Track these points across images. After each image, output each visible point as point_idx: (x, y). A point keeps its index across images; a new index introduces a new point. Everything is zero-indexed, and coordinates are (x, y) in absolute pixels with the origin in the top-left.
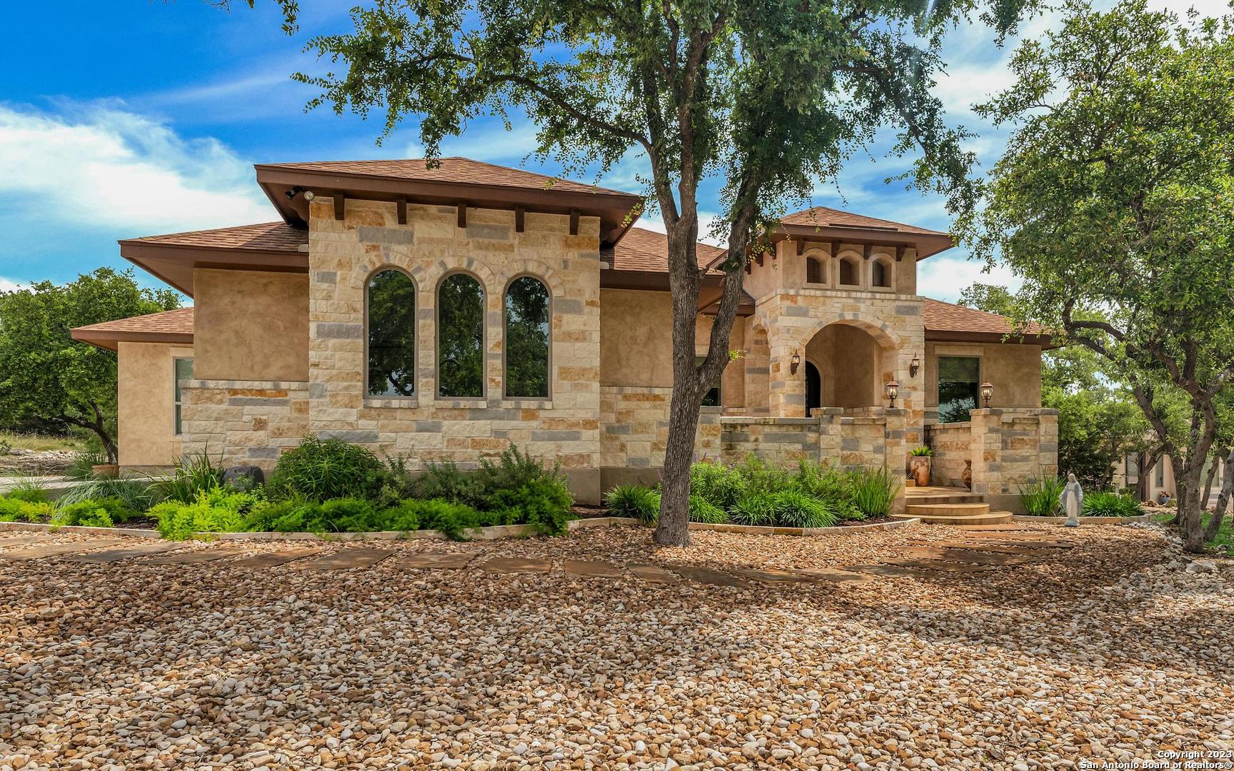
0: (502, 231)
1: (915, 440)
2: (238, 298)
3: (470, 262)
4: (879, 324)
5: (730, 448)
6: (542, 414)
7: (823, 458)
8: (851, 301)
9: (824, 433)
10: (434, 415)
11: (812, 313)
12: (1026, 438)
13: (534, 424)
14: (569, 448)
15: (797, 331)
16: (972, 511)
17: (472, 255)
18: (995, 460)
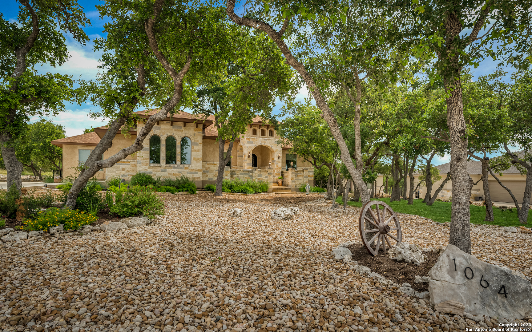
0: (180, 127)
1: (279, 175)
2: (118, 140)
3: (173, 134)
4: (270, 146)
5: (232, 176)
6: (189, 168)
7: (253, 179)
8: (263, 140)
9: (254, 173)
10: (165, 168)
11: (254, 143)
12: (301, 175)
13: (187, 170)
14: (195, 176)
15: (250, 147)
16: (287, 191)
17: (174, 132)
18: (293, 180)
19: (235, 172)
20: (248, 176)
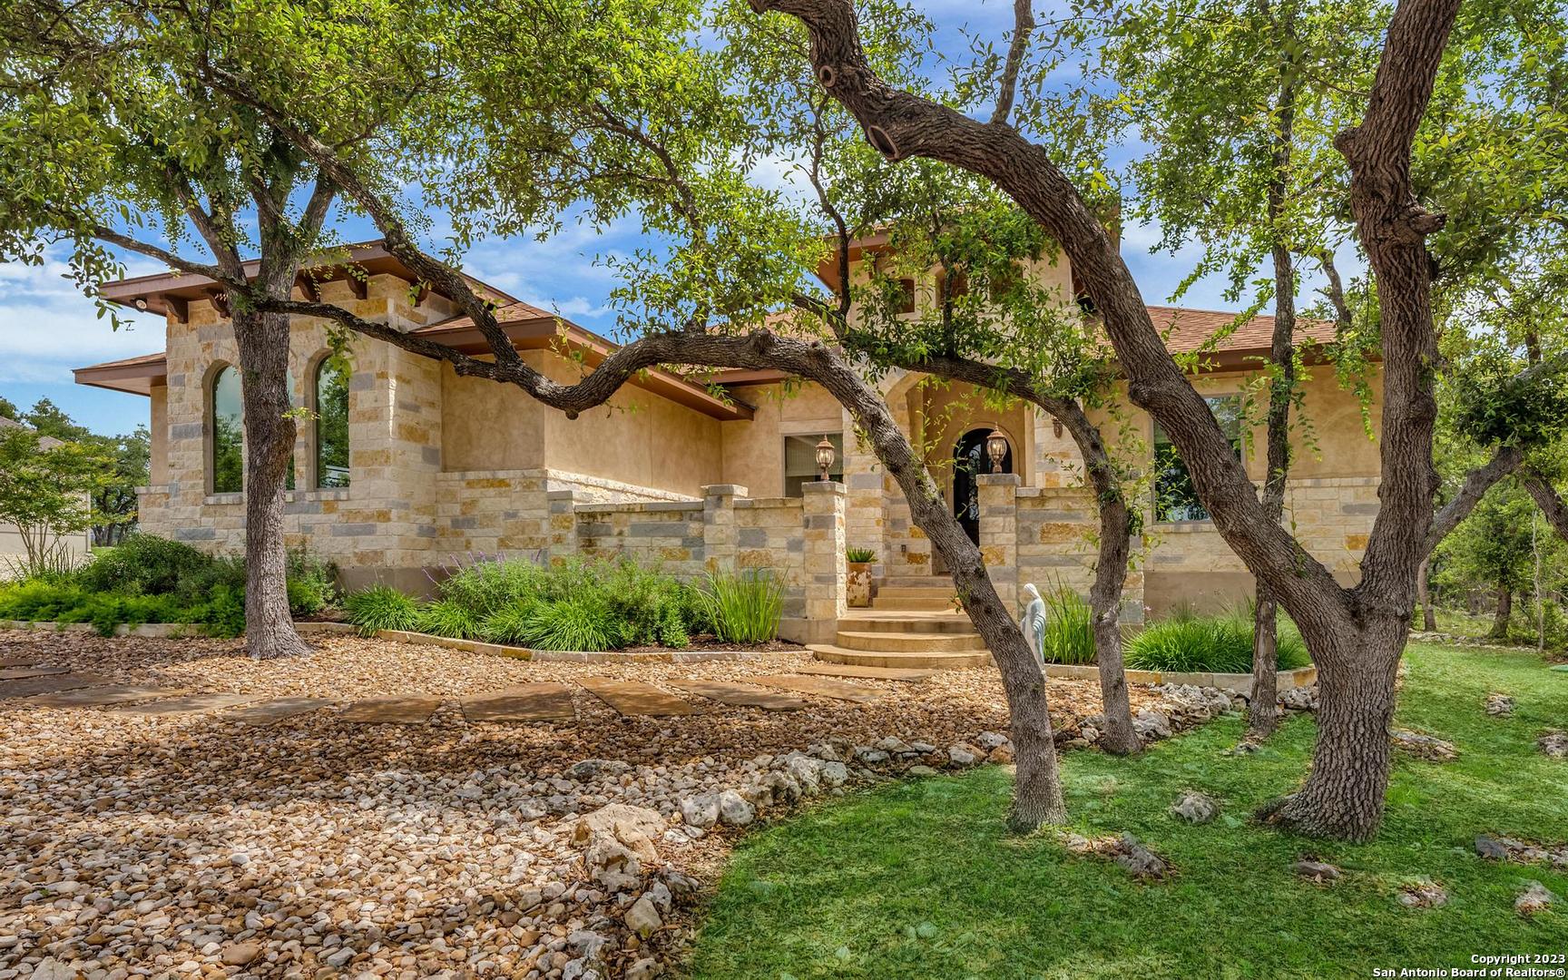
5: (588, 545)
6: (341, 506)
9: (710, 522)
12: (1072, 523)
13: (334, 517)
14: (366, 544)
18: (1002, 562)
19: (607, 519)
20: (678, 542)
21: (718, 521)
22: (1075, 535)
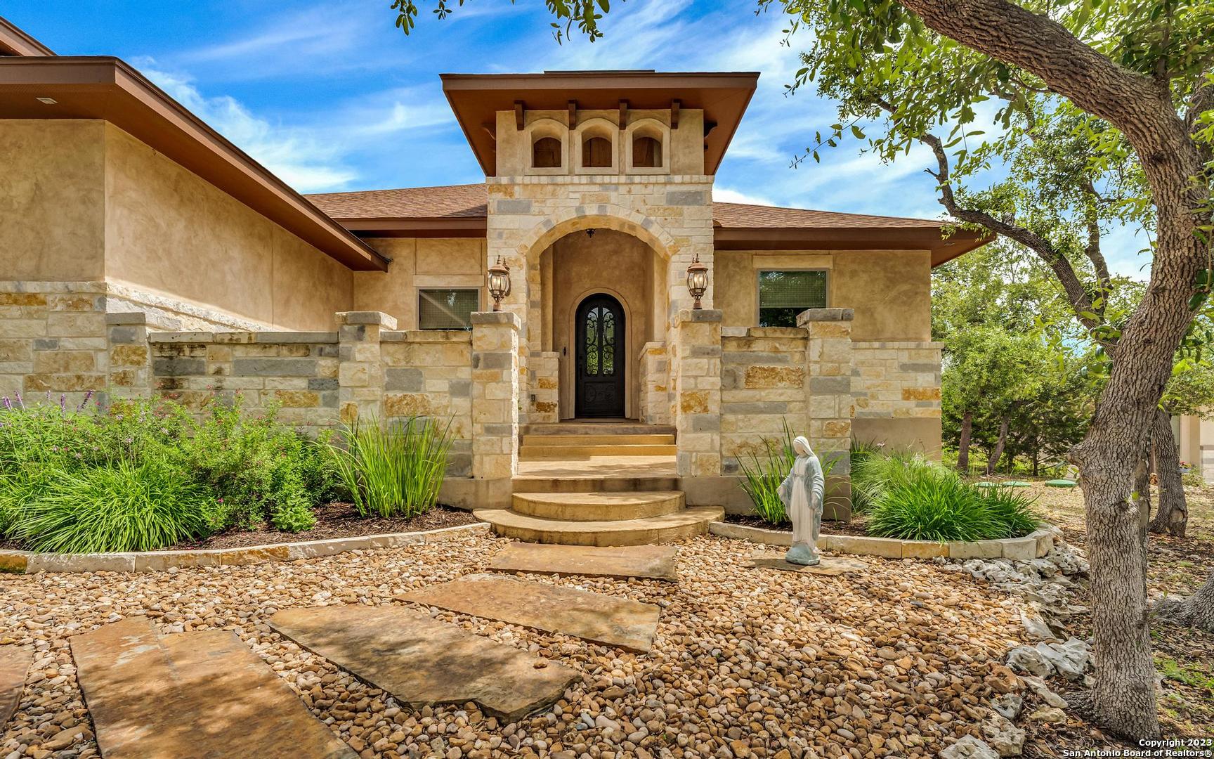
7: (343, 405)
8: (596, 188)
9: (347, 358)
11: (535, 208)
12: (779, 367)
15: (513, 233)
18: (706, 410)
19: (198, 352)
20: (301, 383)
21: (359, 357)
22: (782, 379)
